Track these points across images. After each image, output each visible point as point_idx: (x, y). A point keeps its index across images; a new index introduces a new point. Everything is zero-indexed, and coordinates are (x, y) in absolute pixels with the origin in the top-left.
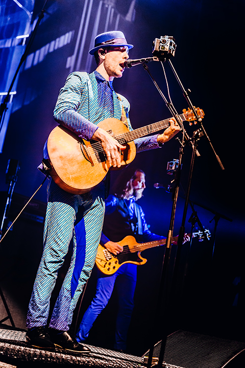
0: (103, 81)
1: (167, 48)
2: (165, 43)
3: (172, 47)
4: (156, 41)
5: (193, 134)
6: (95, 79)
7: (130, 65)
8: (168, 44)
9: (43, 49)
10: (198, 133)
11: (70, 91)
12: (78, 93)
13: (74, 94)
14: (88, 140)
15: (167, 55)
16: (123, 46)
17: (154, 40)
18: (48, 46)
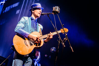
0: (33, 19)
1: (57, 10)
2: (57, 9)
3: (59, 10)
4: (54, 8)
5: (64, 39)
6: (30, 19)
7: (43, 15)
8: (58, 9)
9: (9, 7)
10: (65, 39)
11: (21, 23)
12: (23, 24)
13: (22, 24)
14: (27, 38)
15: (57, 12)
16: (40, 8)
17: (53, 7)
18: (10, 6)
